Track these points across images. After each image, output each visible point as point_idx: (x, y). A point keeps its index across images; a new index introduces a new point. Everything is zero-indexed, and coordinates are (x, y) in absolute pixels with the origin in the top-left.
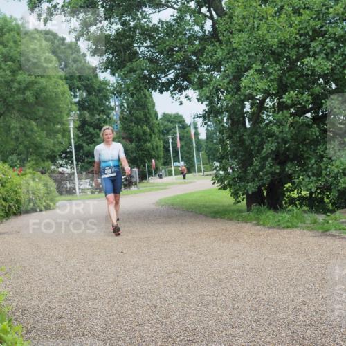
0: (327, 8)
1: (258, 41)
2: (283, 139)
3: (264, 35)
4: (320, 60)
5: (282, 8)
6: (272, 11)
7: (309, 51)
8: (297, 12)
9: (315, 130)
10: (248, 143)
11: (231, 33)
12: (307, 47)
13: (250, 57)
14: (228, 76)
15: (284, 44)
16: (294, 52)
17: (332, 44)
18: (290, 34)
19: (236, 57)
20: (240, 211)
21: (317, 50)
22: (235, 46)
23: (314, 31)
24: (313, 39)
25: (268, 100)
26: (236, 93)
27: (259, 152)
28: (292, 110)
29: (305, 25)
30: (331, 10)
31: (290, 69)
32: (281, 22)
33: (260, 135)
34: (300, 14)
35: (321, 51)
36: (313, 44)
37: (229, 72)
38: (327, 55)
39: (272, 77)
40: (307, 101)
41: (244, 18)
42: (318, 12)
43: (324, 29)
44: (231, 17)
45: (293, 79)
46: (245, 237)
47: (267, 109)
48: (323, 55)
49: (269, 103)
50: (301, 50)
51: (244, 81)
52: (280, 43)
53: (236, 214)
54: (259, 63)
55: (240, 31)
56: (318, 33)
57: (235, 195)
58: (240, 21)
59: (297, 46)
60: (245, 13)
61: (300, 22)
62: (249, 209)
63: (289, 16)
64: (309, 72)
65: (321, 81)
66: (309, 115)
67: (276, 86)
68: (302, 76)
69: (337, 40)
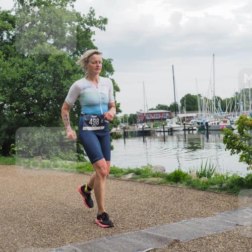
0: (35, 67)
2: (11, 123)
4: (30, 89)
5: (14, 64)
6: (9, 64)
7: (26, 85)
8: (21, 66)
9: (27, 120)
12: (25, 82)
15: (14, 80)
16: (19, 84)
17: (36, 83)
18: (17, 76)
21: (30, 84)
24: (28, 80)
25: (5, 105)
28: (17, 110)
29: (25, 73)
30: (37, 68)
31: (17, 92)
32: (13, 70)
34: (23, 68)
36: (28, 82)
38: (34, 87)
39: (8, 95)
40: (23, 107)
42: (31, 68)
43: (33, 75)
45: (18, 96)
47: (5, 109)
48: (32, 87)
50: (22, 84)
52: (12, 79)
54: (1, 88)
56: (30, 77)
59: (21, 81)
61: (22, 71)
63: (17, 68)
64: (25, 94)
65: (31, 98)
66: (24, 113)
67: (9, 99)
68: (22, 95)
69: (39, 81)
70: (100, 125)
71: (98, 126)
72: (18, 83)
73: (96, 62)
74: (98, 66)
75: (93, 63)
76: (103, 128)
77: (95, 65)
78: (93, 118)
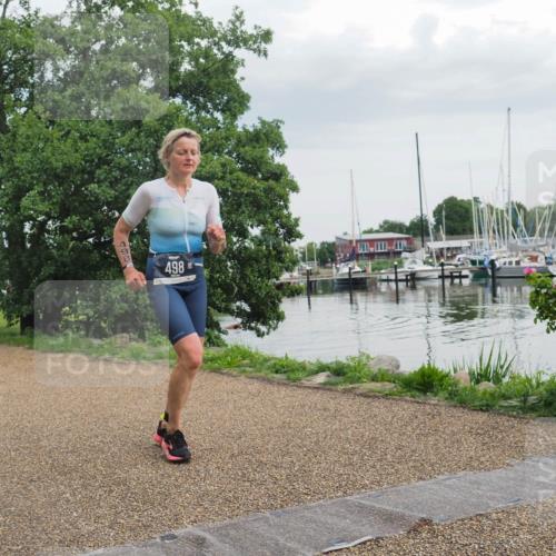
0: (114, 139)
1: (42, 162)
2: (62, 263)
3: (49, 158)
4: (104, 187)
5: (69, 132)
6: (58, 134)
7: (94, 178)
8: (83, 138)
9: (95, 256)
10: (25, 264)
11: (14, 151)
12: (91, 173)
13: (32, 177)
14: (7, 195)
15: (68, 168)
16: (79, 177)
17: (117, 173)
18: (75, 159)
19: (18, 177)
20: (13, 334)
21: (102, 177)
22: (17, 165)
23: (100, 159)
24: (98, 167)
25: (50, 222)
26: (15, 213)
27: (37, 274)
28: (75, 234)
29: (91, 152)
30: (117, 141)
31: (74, 194)
32: (67, 146)
33: (39, 258)
34: (87, 141)
35: (105, 179)
36: (98, 172)
37: (9, 191)
38: (111, 183)
39: (55, 200)
40: (89, 227)
41: (28, 137)
42: (105, 141)
43: (109, 158)
44: (14, 135)
45: (77, 204)
46: (15, 361)
47: (48, 232)
48: (107, 183)
49: (51, 225)
50: (86, 176)
51: (25, 202)
52: (64, 166)
53: (8, 337)
54: (41, 184)
55: (24, 150)
56: (103, 161)
57: (9, 317)
58: (24, 141)
59: (83, 171)
60: (30, 133)
61: (87, 149)
62: (22, 333)
63: (75, 142)
64: (93, 199)
65: (105, 208)
66: (91, 240)
67: (58, 210)
68: (85, 201)
69: (122, 170)
70: (187, 272)
71: (182, 275)
72: (77, 173)
73: (186, 151)
74: (189, 160)
75: (181, 154)
76: (192, 278)
77: (183, 157)
78: (172, 261)
